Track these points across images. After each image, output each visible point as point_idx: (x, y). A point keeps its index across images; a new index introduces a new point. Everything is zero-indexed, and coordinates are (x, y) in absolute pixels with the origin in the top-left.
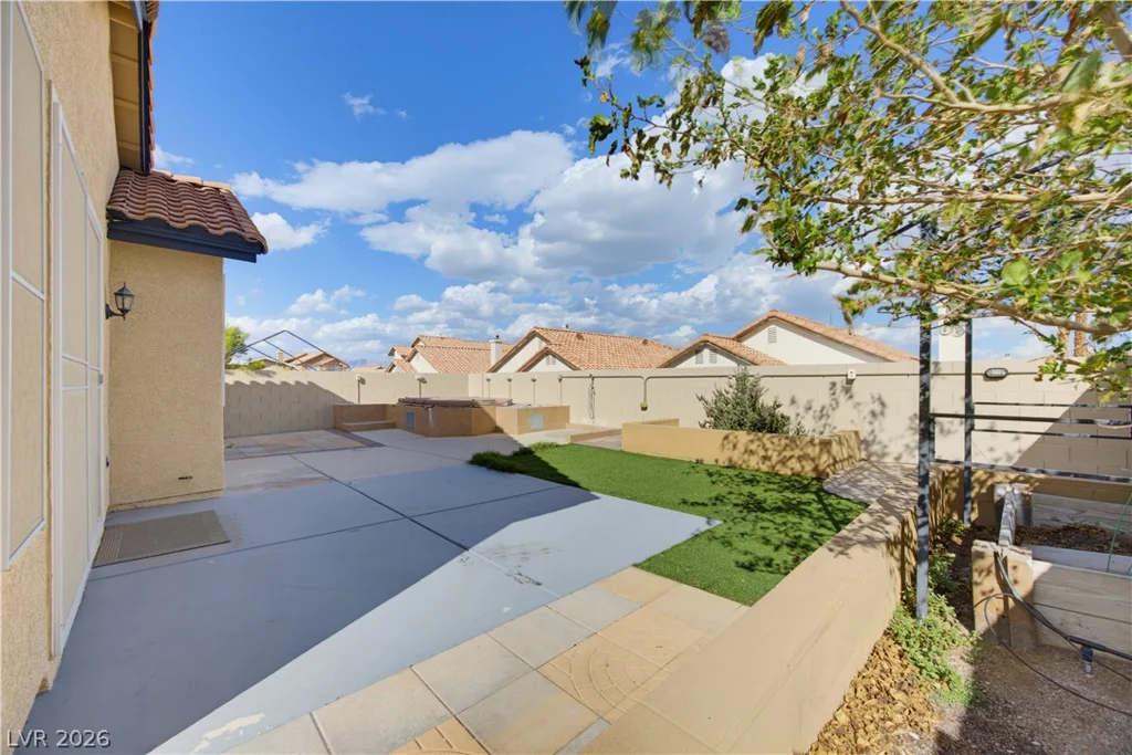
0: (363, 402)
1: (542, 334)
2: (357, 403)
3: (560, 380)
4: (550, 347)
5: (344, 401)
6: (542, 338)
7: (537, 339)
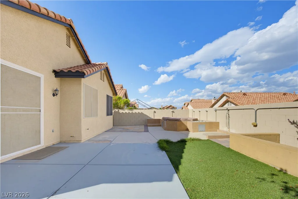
0: (155, 118)
1: (226, 95)
2: (153, 118)
3: (216, 111)
4: (229, 99)
5: (150, 118)
6: (227, 96)
7: (225, 97)
